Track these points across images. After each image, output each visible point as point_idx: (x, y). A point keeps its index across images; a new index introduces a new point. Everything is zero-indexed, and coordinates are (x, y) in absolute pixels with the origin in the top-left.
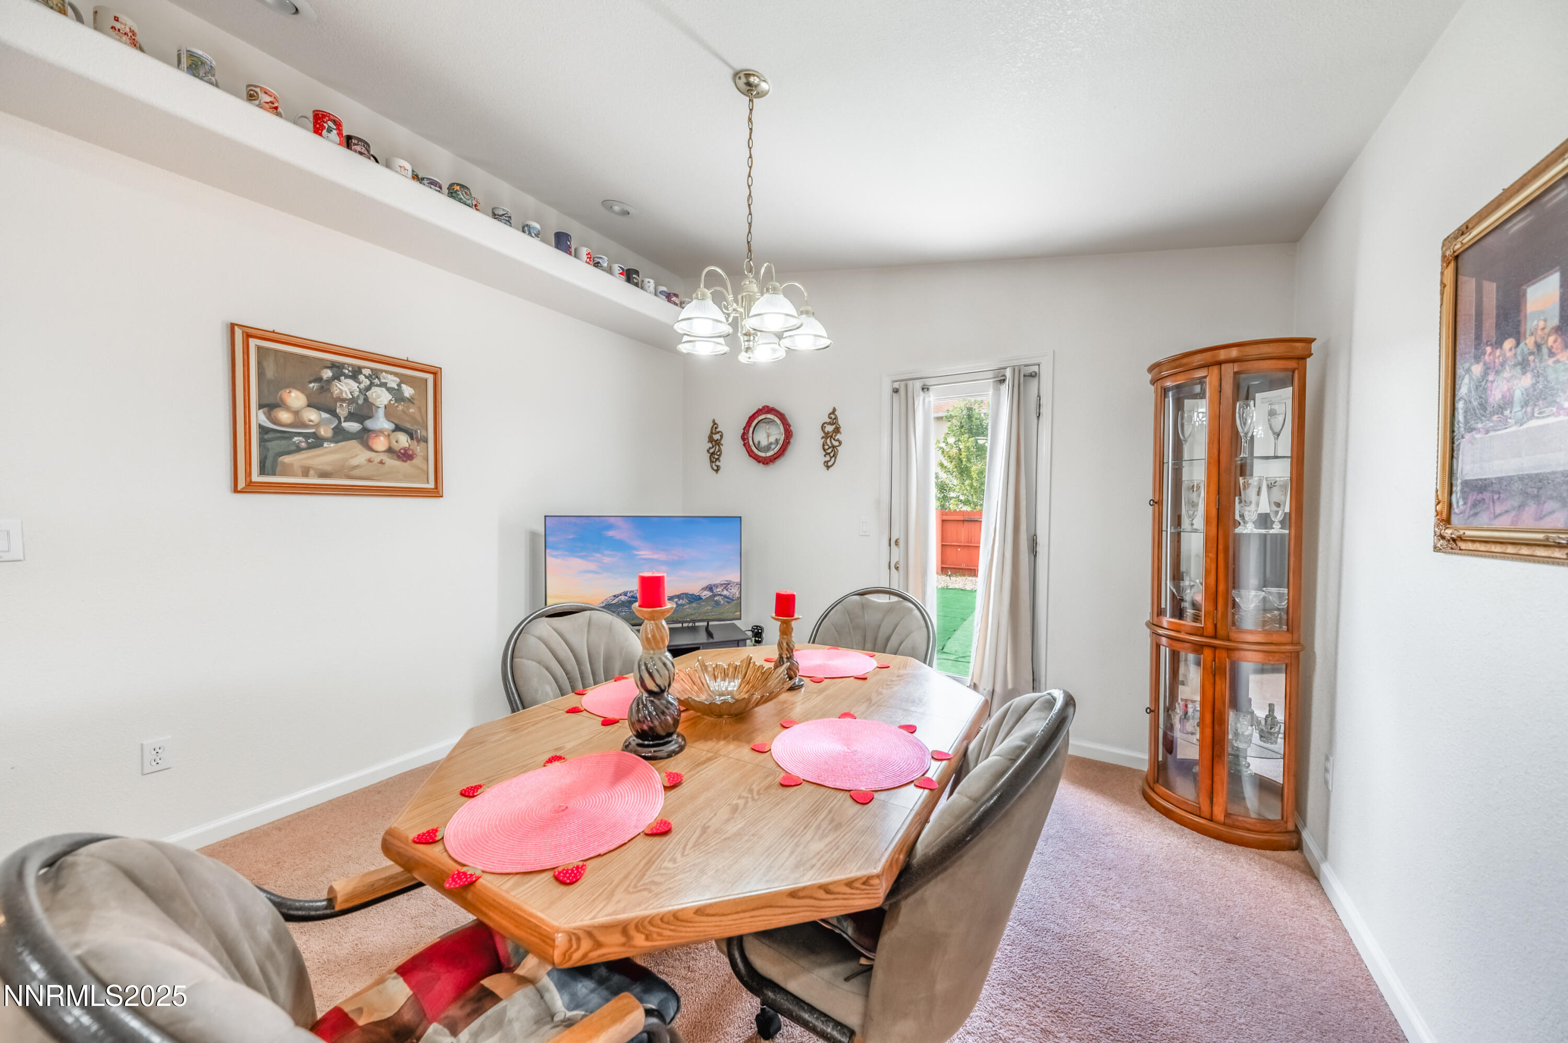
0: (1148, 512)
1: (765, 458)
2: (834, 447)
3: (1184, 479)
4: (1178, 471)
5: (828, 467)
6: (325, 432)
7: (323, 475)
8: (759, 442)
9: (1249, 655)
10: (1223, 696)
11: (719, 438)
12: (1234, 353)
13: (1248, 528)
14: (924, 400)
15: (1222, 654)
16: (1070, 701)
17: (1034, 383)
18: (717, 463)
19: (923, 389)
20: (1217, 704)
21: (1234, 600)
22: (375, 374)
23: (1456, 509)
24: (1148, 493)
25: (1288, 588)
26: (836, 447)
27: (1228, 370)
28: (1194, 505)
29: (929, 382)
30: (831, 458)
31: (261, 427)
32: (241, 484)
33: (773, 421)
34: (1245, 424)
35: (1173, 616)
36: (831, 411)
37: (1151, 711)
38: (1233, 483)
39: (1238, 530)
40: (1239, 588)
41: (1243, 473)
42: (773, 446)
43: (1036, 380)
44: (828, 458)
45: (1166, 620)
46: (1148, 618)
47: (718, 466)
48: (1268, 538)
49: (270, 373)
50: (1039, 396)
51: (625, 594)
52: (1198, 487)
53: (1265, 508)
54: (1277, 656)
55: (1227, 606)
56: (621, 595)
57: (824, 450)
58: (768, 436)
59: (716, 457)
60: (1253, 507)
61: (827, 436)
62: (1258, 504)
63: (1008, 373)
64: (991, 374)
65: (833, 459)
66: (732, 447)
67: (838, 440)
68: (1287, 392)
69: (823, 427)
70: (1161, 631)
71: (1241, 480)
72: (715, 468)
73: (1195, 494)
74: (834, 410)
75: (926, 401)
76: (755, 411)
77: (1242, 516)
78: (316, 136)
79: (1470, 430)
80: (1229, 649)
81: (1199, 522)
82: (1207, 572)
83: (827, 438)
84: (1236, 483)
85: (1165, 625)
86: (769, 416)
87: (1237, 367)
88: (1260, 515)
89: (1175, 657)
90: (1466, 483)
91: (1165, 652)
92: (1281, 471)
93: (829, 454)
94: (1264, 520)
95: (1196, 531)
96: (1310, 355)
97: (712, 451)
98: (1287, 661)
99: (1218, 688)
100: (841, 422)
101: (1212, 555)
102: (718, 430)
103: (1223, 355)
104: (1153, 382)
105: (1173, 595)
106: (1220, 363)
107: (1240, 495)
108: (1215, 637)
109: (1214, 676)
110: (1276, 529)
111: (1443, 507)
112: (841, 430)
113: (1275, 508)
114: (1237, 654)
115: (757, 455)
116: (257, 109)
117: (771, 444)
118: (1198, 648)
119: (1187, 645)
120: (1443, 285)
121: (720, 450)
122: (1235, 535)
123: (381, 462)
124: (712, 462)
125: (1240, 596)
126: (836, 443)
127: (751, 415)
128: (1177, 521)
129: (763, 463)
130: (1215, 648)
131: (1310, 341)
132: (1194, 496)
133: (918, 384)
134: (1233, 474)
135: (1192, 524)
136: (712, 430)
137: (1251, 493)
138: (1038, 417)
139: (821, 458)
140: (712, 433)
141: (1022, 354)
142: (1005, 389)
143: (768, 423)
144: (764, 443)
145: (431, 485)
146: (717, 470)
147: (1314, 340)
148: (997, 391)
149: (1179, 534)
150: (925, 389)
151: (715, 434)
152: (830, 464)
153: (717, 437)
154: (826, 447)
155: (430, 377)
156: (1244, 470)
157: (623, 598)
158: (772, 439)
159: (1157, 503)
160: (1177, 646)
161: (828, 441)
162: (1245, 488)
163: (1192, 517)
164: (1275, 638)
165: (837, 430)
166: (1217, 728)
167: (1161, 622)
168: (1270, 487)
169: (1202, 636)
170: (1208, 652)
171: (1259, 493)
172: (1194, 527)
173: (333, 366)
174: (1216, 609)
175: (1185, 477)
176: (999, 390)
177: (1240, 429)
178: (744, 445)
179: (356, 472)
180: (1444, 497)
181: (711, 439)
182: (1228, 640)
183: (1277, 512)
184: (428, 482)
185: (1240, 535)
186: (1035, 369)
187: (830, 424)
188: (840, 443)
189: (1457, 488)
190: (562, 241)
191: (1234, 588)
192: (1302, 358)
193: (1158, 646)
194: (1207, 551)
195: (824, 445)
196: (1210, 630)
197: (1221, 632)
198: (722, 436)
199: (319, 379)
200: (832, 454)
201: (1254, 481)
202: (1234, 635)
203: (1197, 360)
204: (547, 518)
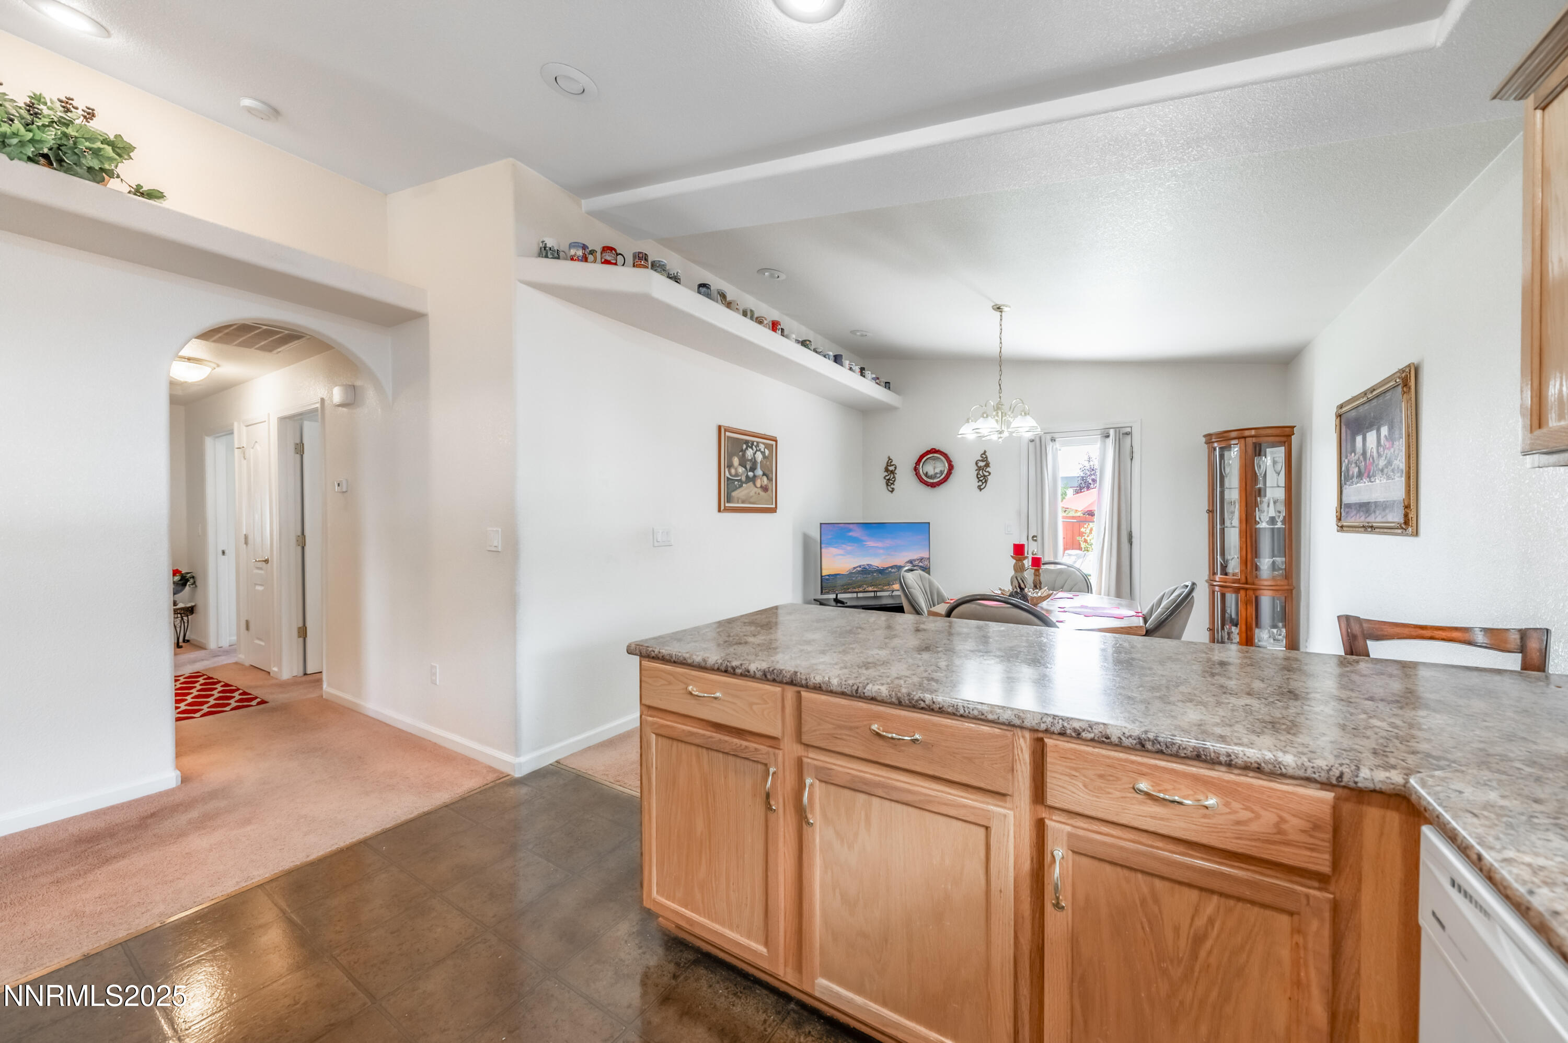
0: (1206, 516)
1: (933, 483)
2: (985, 476)
3: (1225, 498)
4: (1222, 493)
5: (981, 490)
6: (744, 479)
7: (743, 502)
8: (927, 473)
9: (1265, 592)
10: (1251, 615)
11: (894, 469)
12: (1253, 432)
13: (1263, 525)
14: (1053, 447)
15: (1250, 593)
16: (1194, 584)
17: (1128, 438)
18: (892, 486)
19: (1052, 440)
20: (1248, 619)
21: (1256, 564)
22: (757, 446)
23: (1342, 515)
24: (1206, 507)
25: (1285, 557)
26: (986, 476)
27: (1250, 441)
28: (1233, 513)
29: (1056, 435)
30: (983, 483)
31: (727, 478)
32: (722, 508)
33: (939, 458)
34: (1260, 468)
35: (1221, 574)
36: (983, 452)
37: (1210, 630)
38: (1254, 501)
39: (1257, 526)
40: (1260, 558)
41: (1260, 495)
42: (938, 475)
43: (1130, 436)
44: (980, 483)
45: (1218, 577)
46: (1207, 578)
47: (893, 489)
48: (1276, 531)
49: (729, 451)
50: (1132, 446)
51: (860, 566)
52: (1235, 503)
53: (1272, 513)
54: (1280, 592)
55: (1252, 569)
56: (857, 567)
57: (978, 478)
58: (933, 468)
59: (891, 482)
60: (1265, 514)
61: (979, 469)
62: (1268, 512)
63: (1112, 432)
64: (1099, 432)
65: (984, 484)
66: (905, 476)
67: (988, 472)
68: (1281, 450)
69: (977, 464)
70: (1215, 583)
71: (1259, 499)
72: (891, 490)
73: (1233, 506)
74: (985, 452)
75: (1054, 447)
76: (925, 451)
77: (1260, 518)
78: (774, 333)
79: (1345, 484)
80: (1254, 590)
81: (1236, 522)
82: (1241, 549)
83: (980, 470)
84: (1256, 500)
85: (1217, 579)
86: (935, 455)
87: (1254, 440)
88: (1270, 517)
89: (1223, 596)
90: (1345, 504)
91: (1218, 596)
92: (1280, 494)
93: (981, 481)
94: (1273, 520)
95: (1234, 527)
96: (1294, 434)
97: (887, 478)
98: (1286, 595)
99: (1248, 611)
100: (989, 459)
101: (1244, 540)
102: (892, 464)
103: (1247, 433)
104: (1206, 443)
105: (1221, 564)
106: (1245, 438)
107: (1258, 507)
108: (1246, 583)
109: (1246, 605)
110: (1279, 525)
111: (1338, 514)
112: (990, 465)
113: (1278, 514)
114: (1259, 592)
115: (925, 481)
116: (763, 327)
117: (937, 473)
118: (1237, 591)
119: (1231, 589)
120: (1336, 426)
121: (894, 477)
122: (1256, 529)
123: (759, 494)
124: (887, 485)
125: (1260, 562)
126: (987, 474)
127: (921, 454)
128: (1223, 522)
129: (932, 487)
130: (1246, 589)
131: (1293, 427)
132: (1232, 508)
133: (1049, 437)
134: (1254, 496)
135: (1231, 523)
136: (888, 463)
137: (1264, 506)
138: (1132, 459)
139: (976, 483)
140: (888, 466)
141: (1120, 420)
142: (1110, 442)
143: (934, 459)
144: (931, 472)
145: (774, 506)
146: (892, 491)
147: (1295, 426)
148: (1104, 444)
149: (1224, 529)
150: (1053, 440)
151: (890, 466)
152: (982, 487)
153: (891, 468)
154: (979, 476)
155: (774, 443)
156: (1260, 493)
157: (859, 569)
158: (938, 470)
159: (1211, 511)
160: (1225, 590)
161: (981, 472)
162: (1261, 504)
163: (1231, 519)
164: (1279, 583)
165: (987, 465)
166: (1249, 633)
167: (1215, 578)
168: (1275, 502)
169: (1239, 583)
170: (1242, 592)
171: (1268, 506)
172: (1233, 525)
173: (747, 442)
174: (1247, 568)
175: (1226, 497)
176: (1105, 442)
177: (1257, 472)
178: (916, 474)
179: (752, 500)
180: (1339, 510)
181: (887, 470)
182: (1253, 584)
183: (1279, 517)
184: (772, 504)
185: (1260, 528)
186: (1129, 430)
187: (982, 461)
188: (990, 473)
189: (1343, 507)
190: (837, 359)
191: (1256, 557)
192: (1289, 436)
193: (1214, 592)
194: (1241, 537)
195: (977, 475)
196: (1243, 580)
197: (1250, 580)
198: (896, 468)
199: (742, 450)
200: (983, 481)
201: (1265, 500)
202: (1256, 582)
203: (1234, 434)
204: (823, 526)
